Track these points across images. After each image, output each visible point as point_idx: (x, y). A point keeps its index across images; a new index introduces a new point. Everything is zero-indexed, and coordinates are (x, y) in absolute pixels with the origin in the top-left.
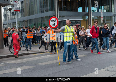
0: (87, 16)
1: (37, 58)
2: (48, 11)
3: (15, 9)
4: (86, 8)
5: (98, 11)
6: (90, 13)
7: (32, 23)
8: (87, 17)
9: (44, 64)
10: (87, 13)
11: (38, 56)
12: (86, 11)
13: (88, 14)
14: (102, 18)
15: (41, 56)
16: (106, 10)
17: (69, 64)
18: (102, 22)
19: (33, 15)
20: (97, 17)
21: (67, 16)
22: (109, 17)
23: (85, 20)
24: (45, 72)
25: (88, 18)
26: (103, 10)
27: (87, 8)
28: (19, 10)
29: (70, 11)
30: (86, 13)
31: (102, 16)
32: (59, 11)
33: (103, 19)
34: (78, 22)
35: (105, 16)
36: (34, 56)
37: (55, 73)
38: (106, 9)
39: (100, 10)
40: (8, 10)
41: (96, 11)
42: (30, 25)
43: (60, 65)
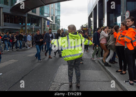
38: (35, 25)
39: (32, 25)
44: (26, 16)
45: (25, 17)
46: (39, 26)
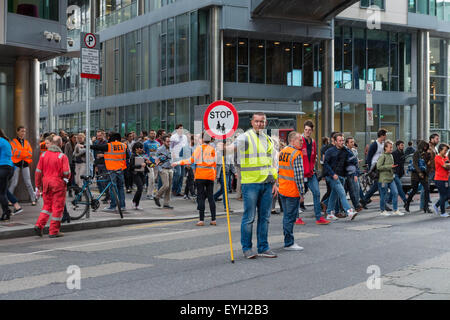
0: (317, 101)
1: (156, 237)
2: (187, 81)
3: (84, 72)
4: (315, 73)
5: (356, 85)
6: (330, 92)
7: (130, 117)
8: (317, 106)
9: (180, 256)
10: (320, 90)
11: (157, 230)
12: (315, 84)
13: (322, 96)
14: (370, 109)
15: (164, 231)
16: (381, 83)
17: (264, 259)
18: (370, 122)
19: (134, 90)
20: (351, 104)
21: (251, 100)
22: (390, 107)
23: (311, 116)
24: (187, 282)
25: (320, 106)
26: (370, 82)
27: (320, 73)
28: (97, 73)
29: (260, 81)
30: (316, 91)
31: (369, 105)
32: (225, 80)
33: (372, 112)
34: (286, 122)
35: (380, 102)
36: (142, 232)
37: (219, 287)
38: (382, 80)
39: (361, 82)
40: (55, 71)
41: (348, 86)
42: (123, 125)
43: (233, 262)
44: (329, 33)
45: (324, 43)
46: (402, 89)
